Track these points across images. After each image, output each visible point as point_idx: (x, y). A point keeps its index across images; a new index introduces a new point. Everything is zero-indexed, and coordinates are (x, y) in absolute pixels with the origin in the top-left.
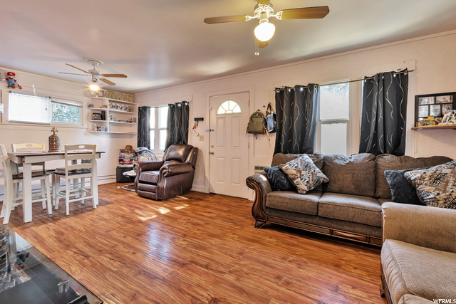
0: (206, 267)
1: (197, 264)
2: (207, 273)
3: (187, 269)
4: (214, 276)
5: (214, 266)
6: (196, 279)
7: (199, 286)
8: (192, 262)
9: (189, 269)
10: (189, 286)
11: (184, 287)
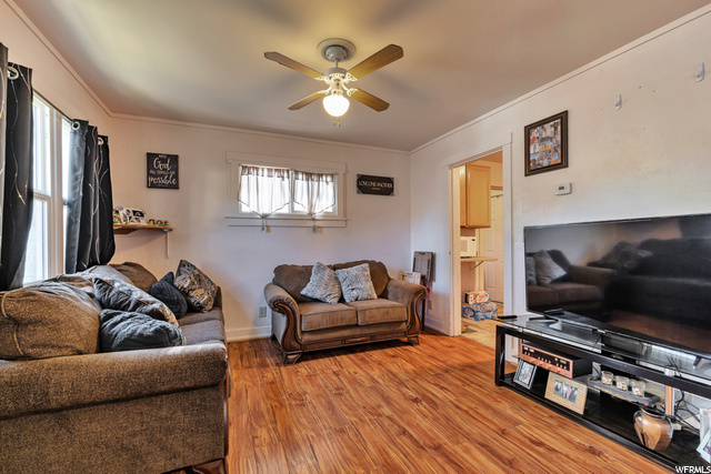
0: (404, 432)
1: (415, 441)
2: (409, 425)
3: (432, 439)
4: (402, 419)
5: (394, 430)
6: (425, 424)
7: (425, 416)
8: (423, 448)
9: (430, 438)
10: (436, 419)
11: (443, 421)
